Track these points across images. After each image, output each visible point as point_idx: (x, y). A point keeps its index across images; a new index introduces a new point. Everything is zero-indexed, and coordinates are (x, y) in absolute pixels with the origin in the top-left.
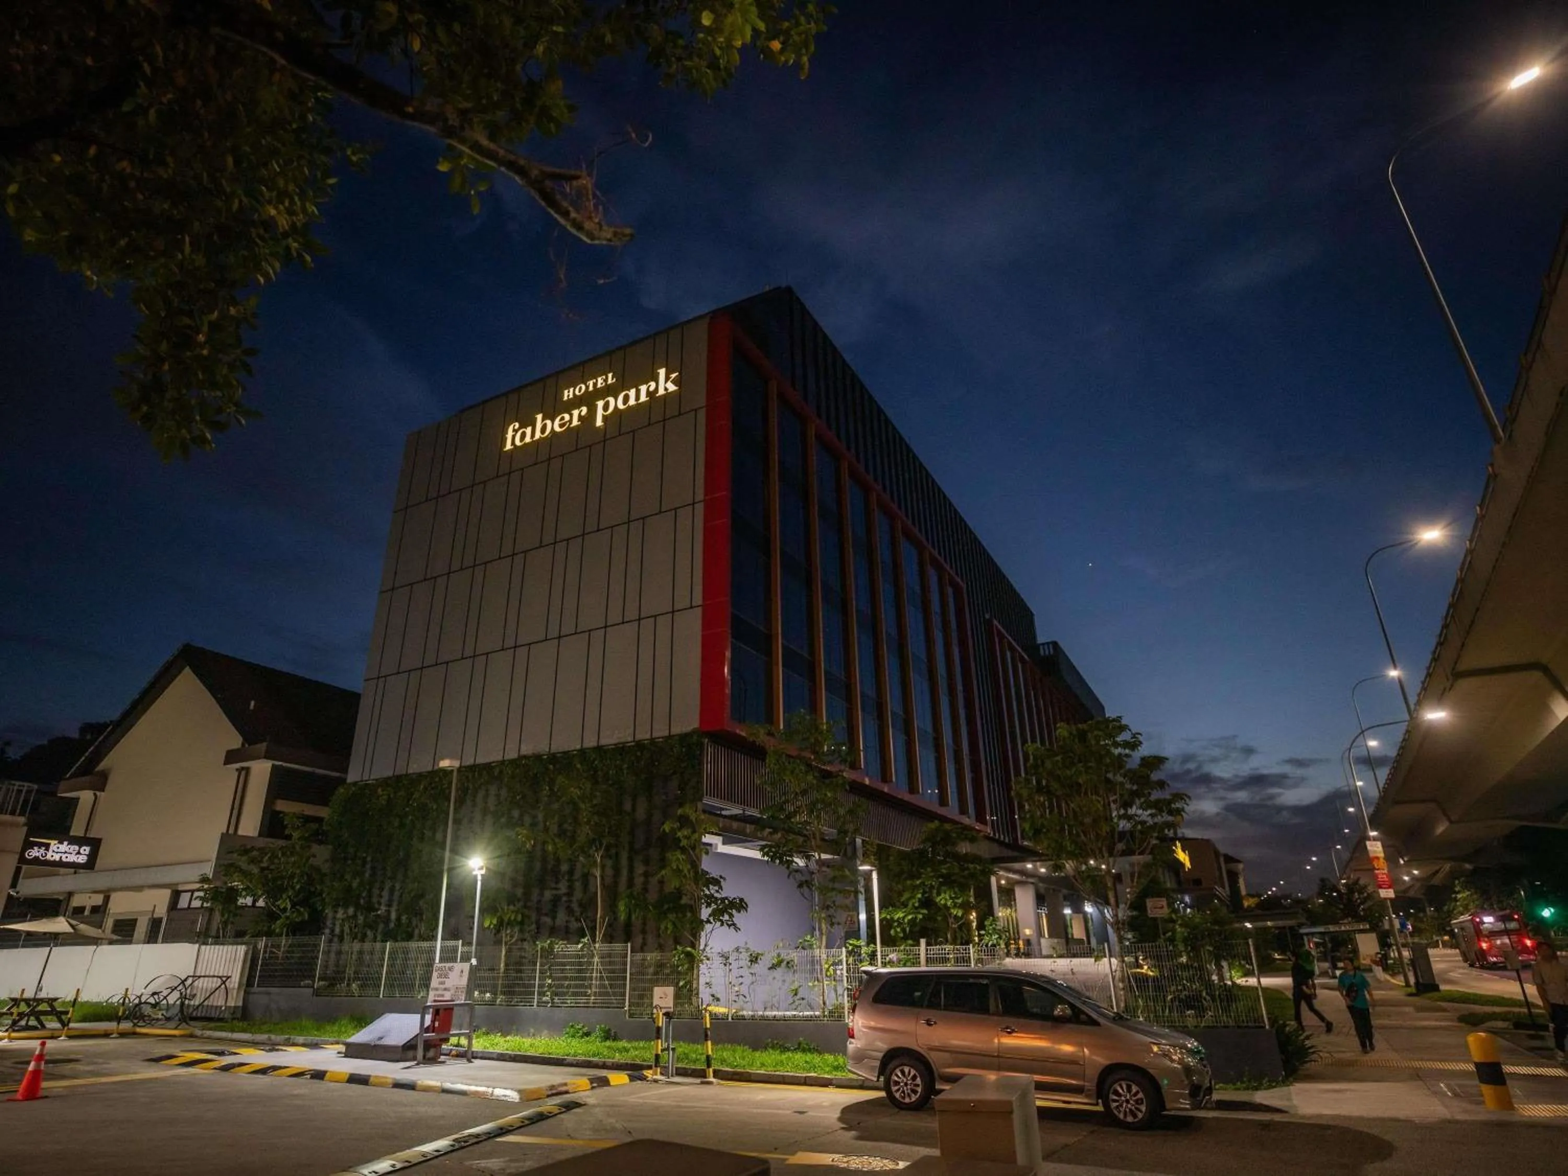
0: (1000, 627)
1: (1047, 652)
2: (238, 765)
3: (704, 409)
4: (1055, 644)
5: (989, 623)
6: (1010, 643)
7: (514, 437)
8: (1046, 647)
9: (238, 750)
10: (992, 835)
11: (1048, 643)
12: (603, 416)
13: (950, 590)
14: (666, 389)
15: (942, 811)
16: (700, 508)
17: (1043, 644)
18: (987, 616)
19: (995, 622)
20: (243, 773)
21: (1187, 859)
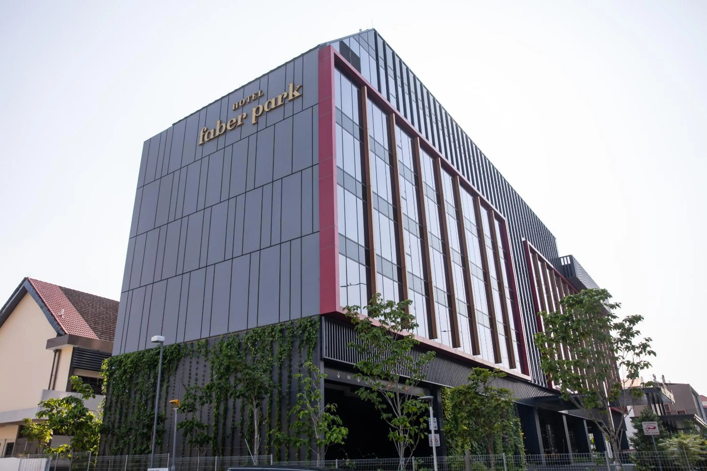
0: (533, 247)
1: (566, 263)
2: (55, 348)
3: (317, 106)
4: (571, 257)
5: (525, 243)
6: (539, 256)
7: (204, 136)
8: (565, 258)
9: (55, 338)
10: (533, 382)
11: (566, 257)
12: (256, 116)
13: (496, 223)
14: (293, 95)
15: (497, 366)
16: (316, 168)
17: (563, 257)
18: (523, 239)
19: (529, 243)
20: (57, 354)
21: (672, 396)
